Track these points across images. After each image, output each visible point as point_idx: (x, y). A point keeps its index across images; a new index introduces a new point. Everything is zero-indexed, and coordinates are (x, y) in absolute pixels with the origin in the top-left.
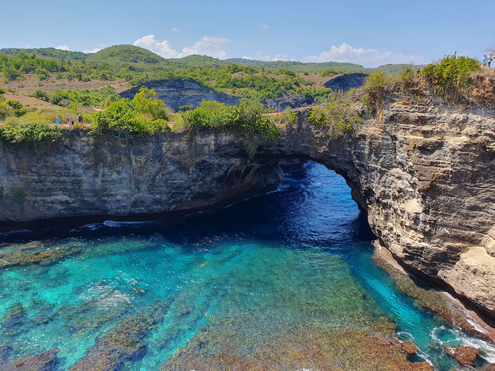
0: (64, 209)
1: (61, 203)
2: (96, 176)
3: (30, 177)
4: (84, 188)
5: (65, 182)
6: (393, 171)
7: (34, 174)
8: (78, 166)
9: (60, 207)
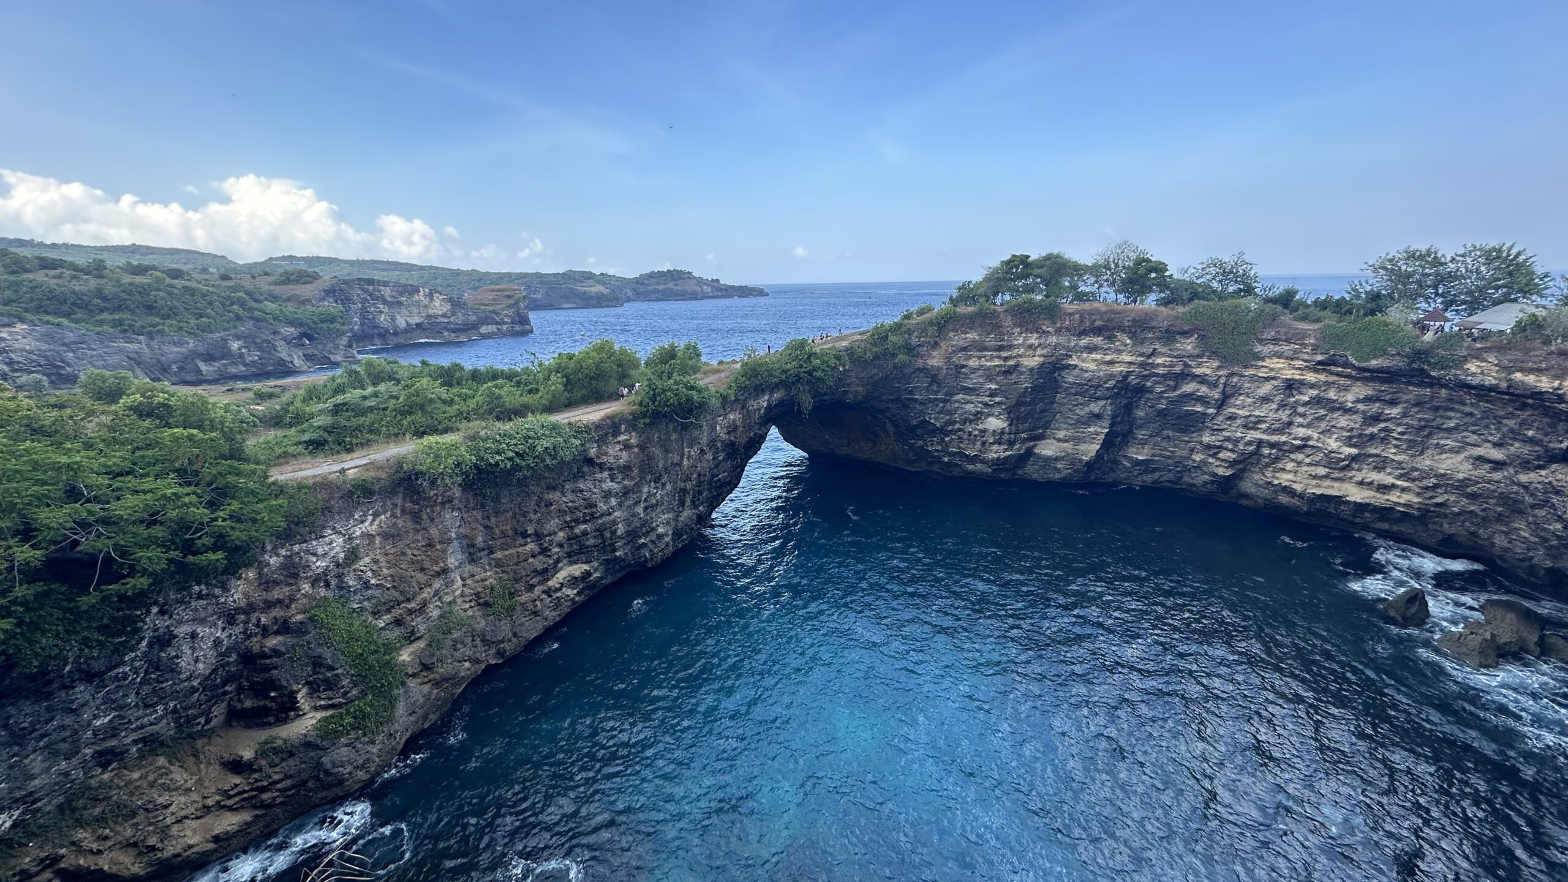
0: (579, 594)
1: (574, 581)
2: (637, 503)
3: (520, 550)
4: (619, 533)
5: (585, 533)
6: (957, 397)
7: (529, 540)
8: (607, 494)
9: (571, 592)
